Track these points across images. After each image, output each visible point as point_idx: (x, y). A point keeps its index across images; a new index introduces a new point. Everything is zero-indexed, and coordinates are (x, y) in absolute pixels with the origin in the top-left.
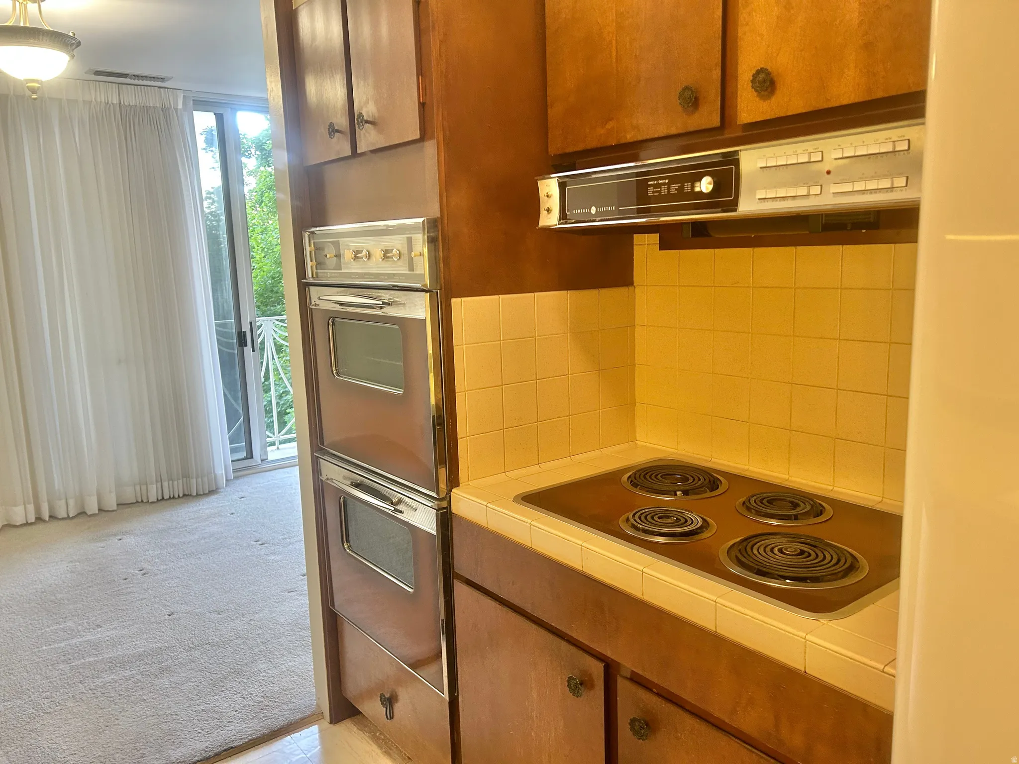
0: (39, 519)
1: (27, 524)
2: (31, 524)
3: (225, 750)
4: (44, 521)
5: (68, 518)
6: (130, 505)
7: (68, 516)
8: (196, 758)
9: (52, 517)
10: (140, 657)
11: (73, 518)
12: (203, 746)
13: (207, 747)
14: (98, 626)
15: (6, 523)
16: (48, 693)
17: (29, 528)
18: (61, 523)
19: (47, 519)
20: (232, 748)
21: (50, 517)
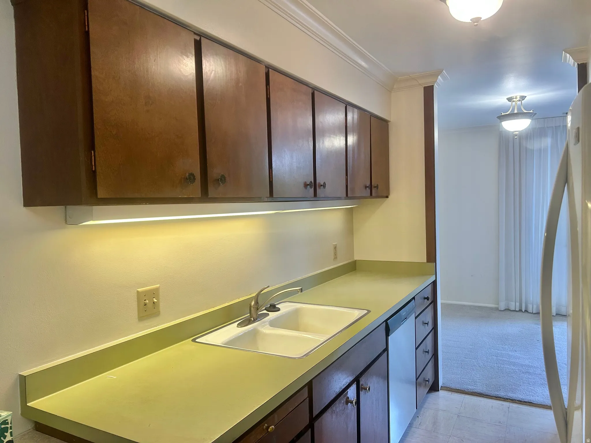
0: (520, 310)
1: (515, 311)
2: (517, 311)
3: (529, 402)
4: (522, 311)
5: (532, 313)
6: (563, 316)
7: (533, 312)
8: (517, 399)
9: (526, 311)
10: (522, 365)
11: (535, 314)
12: (522, 397)
13: (522, 398)
14: (516, 351)
15: (507, 308)
16: (484, 362)
17: (515, 312)
18: (530, 314)
19: (524, 311)
20: (532, 403)
21: (525, 310)
